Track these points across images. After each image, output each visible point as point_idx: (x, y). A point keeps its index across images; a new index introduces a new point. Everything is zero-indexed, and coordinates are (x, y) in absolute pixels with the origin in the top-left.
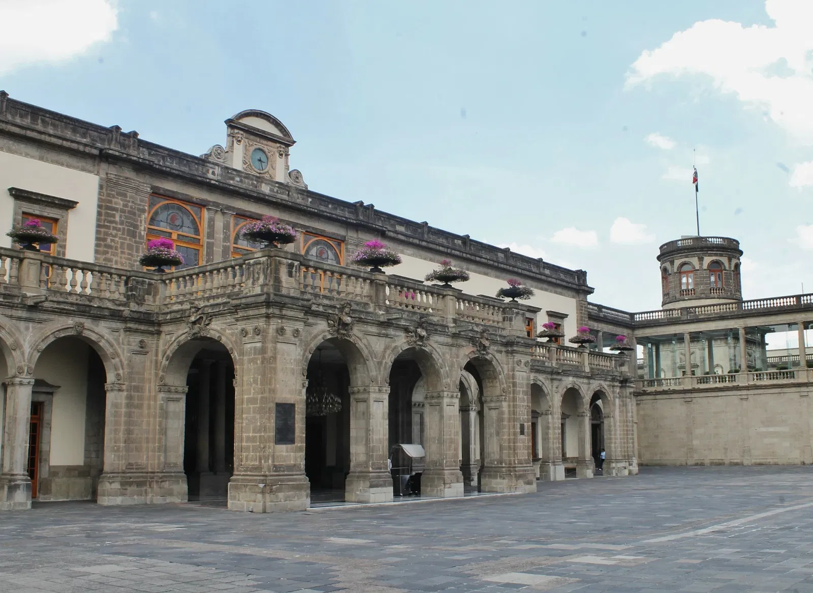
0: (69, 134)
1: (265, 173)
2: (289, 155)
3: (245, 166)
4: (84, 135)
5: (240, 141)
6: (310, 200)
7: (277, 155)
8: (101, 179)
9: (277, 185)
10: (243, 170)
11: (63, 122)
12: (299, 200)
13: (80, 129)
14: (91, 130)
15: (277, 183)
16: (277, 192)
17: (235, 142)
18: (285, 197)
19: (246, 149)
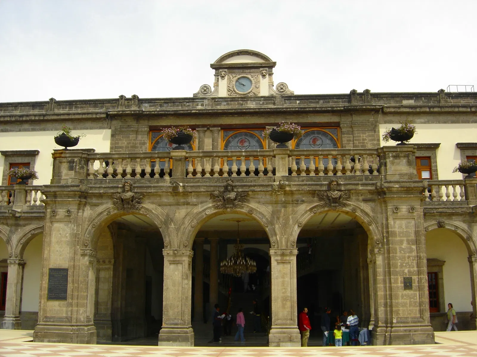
0: (92, 110)
1: (249, 93)
2: (273, 74)
3: (229, 93)
4: (102, 107)
5: (223, 77)
6: (298, 102)
7: (261, 77)
8: (112, 131)
9: (262, 99)
10: (228, 96)
11: (88, 104)
12: (287, 105)
13: (99, 105)
14: (106, 103)
15: (262, 97)
16: (263, 104)
17: (220, 78)
18: (272, 106)
19: (230, 81)
